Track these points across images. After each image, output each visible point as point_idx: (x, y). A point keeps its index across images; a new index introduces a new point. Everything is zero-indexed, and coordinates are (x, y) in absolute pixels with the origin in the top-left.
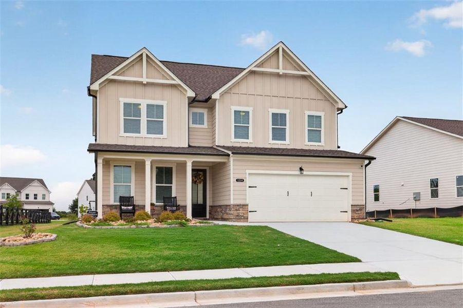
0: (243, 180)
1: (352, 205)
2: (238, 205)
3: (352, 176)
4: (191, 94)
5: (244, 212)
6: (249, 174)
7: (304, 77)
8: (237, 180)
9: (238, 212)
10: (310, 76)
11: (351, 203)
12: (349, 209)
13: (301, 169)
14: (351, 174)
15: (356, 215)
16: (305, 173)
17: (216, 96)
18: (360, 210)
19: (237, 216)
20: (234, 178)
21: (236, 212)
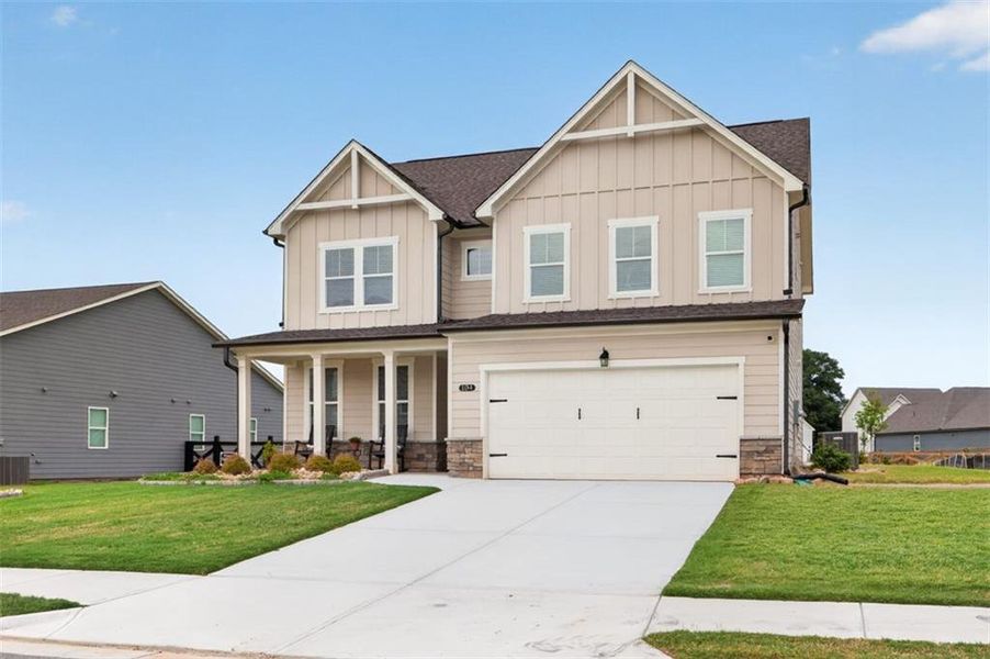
0: (474, 387)
1: (741, 440)
2: (462, 442)
3: (745, 365)
4: (436, 214)
5: (473, 455)
6: (488, 373)
7: (698, 131)
8: (461, 388)
9: (462, 455)
10: (707, 127)
11: (741, 434)
12: (735, 450)
13: (605, 356)
14: (741, 360)
15: (755, 465)
16: (612, 363)
17: (484, 211)
18: (766, 451)
19: (460, 464)
20: (453, 383)
21: (457, 456)
